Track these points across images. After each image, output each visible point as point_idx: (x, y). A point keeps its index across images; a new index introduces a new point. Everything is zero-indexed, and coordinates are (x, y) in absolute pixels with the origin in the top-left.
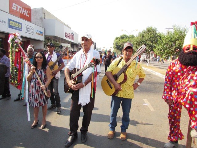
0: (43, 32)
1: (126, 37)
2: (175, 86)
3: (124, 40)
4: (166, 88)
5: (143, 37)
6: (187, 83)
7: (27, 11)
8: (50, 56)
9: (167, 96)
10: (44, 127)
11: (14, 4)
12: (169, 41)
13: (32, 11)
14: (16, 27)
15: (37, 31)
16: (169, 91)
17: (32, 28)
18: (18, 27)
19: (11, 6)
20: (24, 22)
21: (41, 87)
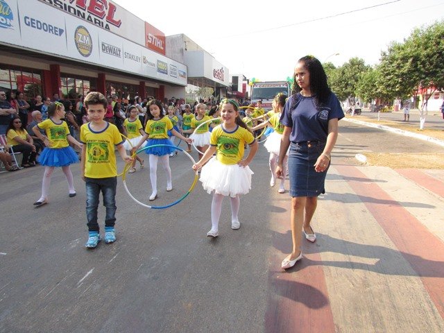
0: (186, 72)
5: (343, 73)
7: (162, 41)
14: (162, 70)
15: (180, 72)
17: (176, 68)
18: (165, 70)
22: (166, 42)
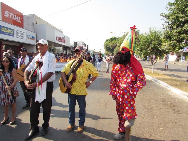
0: (35, 36)
1: (116, 39)
2: (117, 83)
3: (113, 42)
4: (111, 85)
6: (125, 80)
7: (20, 18)
8: (23, 60)
9: (112, 92)
10: (12, 124)
11: (6, 12)
12: (145, 42)
13: (24, 17)
14: (7, 33)
15: (29, 36)
16: (113, 88)
17: (24, 33)
18: (10, 33)
19: (3, 13)
20: (16, 28)
21: (6, 87)
22: (24, 19)
